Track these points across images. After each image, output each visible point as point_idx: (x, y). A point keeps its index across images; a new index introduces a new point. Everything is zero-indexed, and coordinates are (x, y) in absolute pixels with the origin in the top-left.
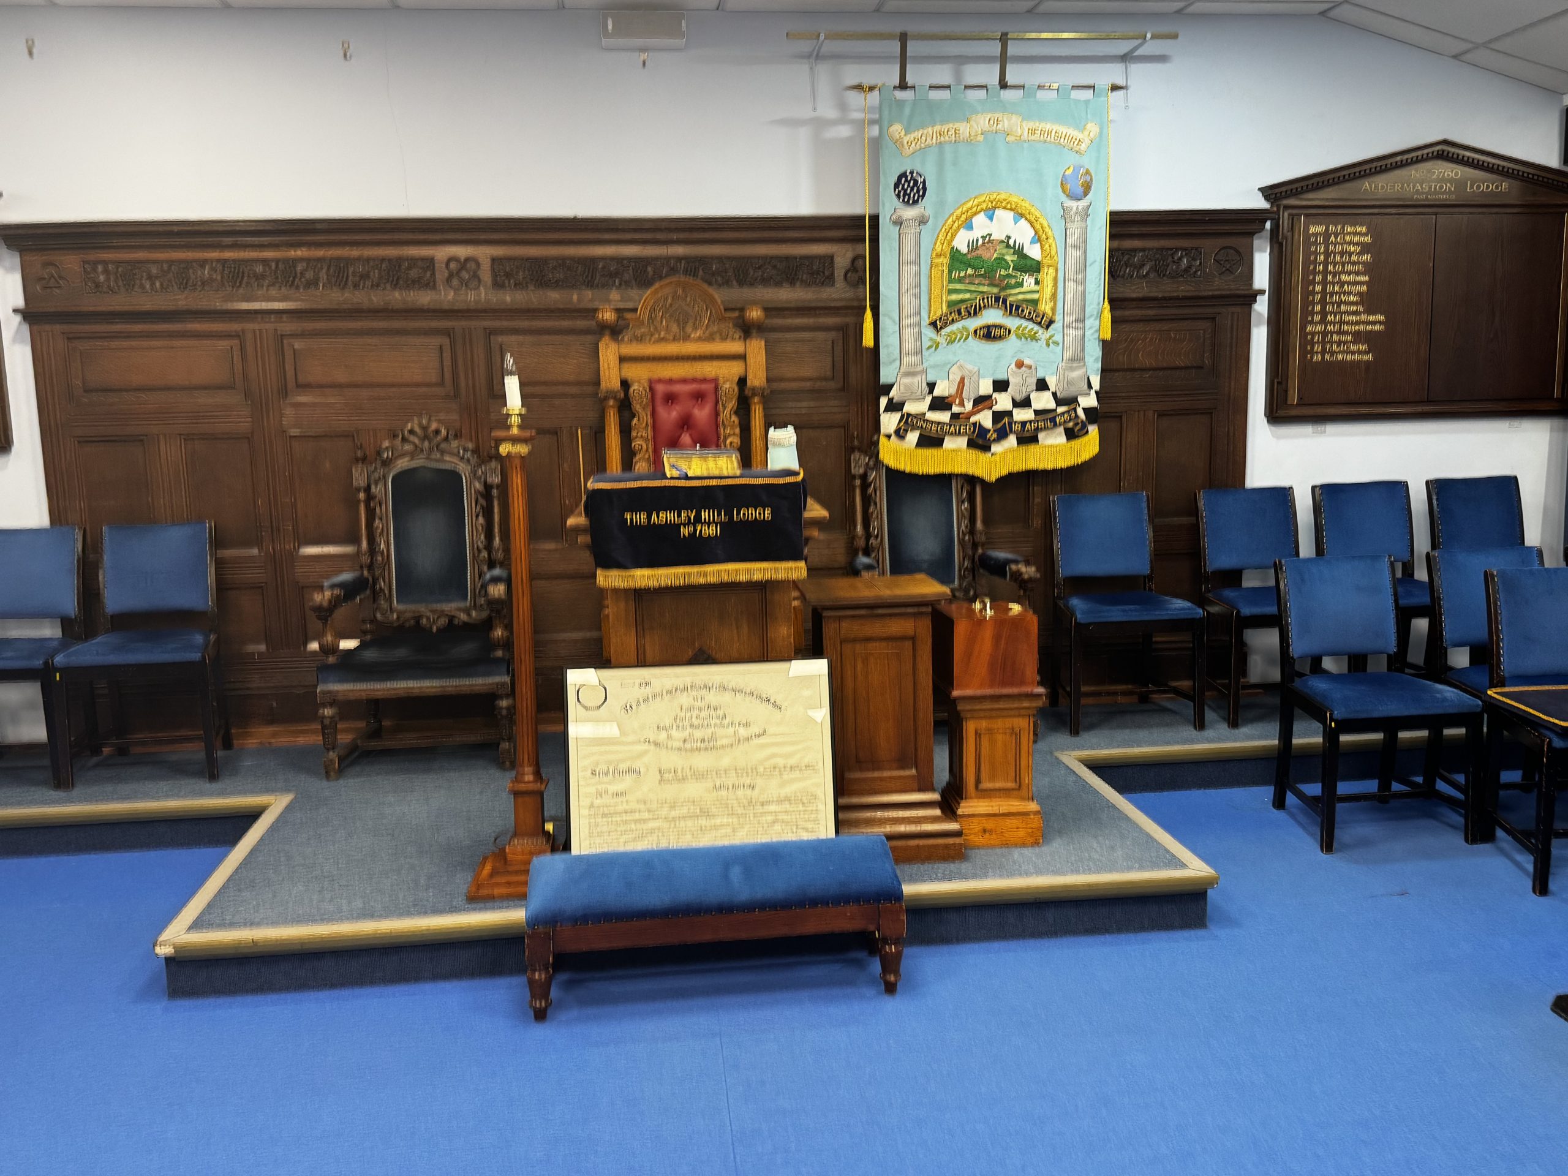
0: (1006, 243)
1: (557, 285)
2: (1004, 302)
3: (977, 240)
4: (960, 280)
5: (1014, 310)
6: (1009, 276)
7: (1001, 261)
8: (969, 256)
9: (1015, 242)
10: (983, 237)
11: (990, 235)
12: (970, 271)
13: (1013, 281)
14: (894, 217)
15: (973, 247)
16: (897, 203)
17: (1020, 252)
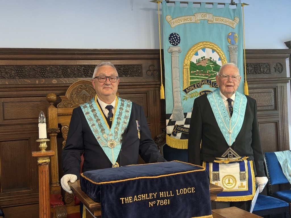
0: (210, 60)
1: (29, 77)
2: (210, 83)
3: (200, 59)
4: (194, 74)
5: (214, 85)
6: (212, 72)
7: (208, 66)
8: (197, 65)
9: (213, 59)
10: (202, 58)
11: (204, 57)
12: (197, 71)
13: (213, 74)
14: (169, 50)
15: (198, 61)
16: (170, 45)
17: (215, 63)
